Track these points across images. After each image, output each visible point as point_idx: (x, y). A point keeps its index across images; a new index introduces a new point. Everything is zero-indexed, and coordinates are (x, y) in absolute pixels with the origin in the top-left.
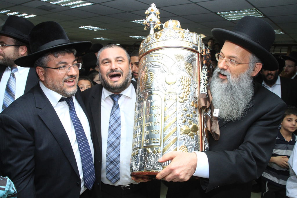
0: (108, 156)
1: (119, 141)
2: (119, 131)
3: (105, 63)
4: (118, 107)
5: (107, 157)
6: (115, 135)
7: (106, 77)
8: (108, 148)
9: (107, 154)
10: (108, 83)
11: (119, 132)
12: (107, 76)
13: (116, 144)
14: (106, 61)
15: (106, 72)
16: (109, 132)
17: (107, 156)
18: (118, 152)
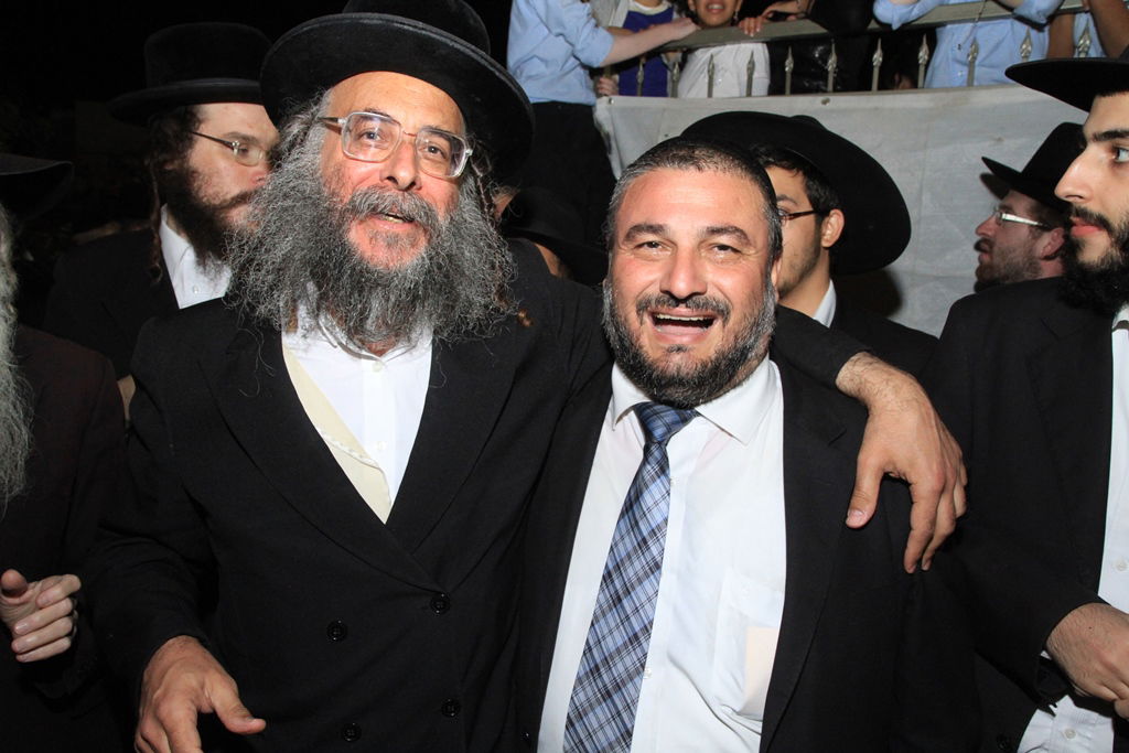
0: (577, 725)
1: (640, 655)
2: (649, 600)
3: (641, 246)
4: (663, 467)
5: (571, 730)
6: (623, 617)
7: (633, 316)
8: (579, 680)
9: (572, 716)
10: (641, 347)
11: (647, 607)
12: (638, 311)
13: (619, 669)
14: (651, 237)
15: (636, 291)
16: (602, 600)
17: (570, 723)
18: (624, 715)
